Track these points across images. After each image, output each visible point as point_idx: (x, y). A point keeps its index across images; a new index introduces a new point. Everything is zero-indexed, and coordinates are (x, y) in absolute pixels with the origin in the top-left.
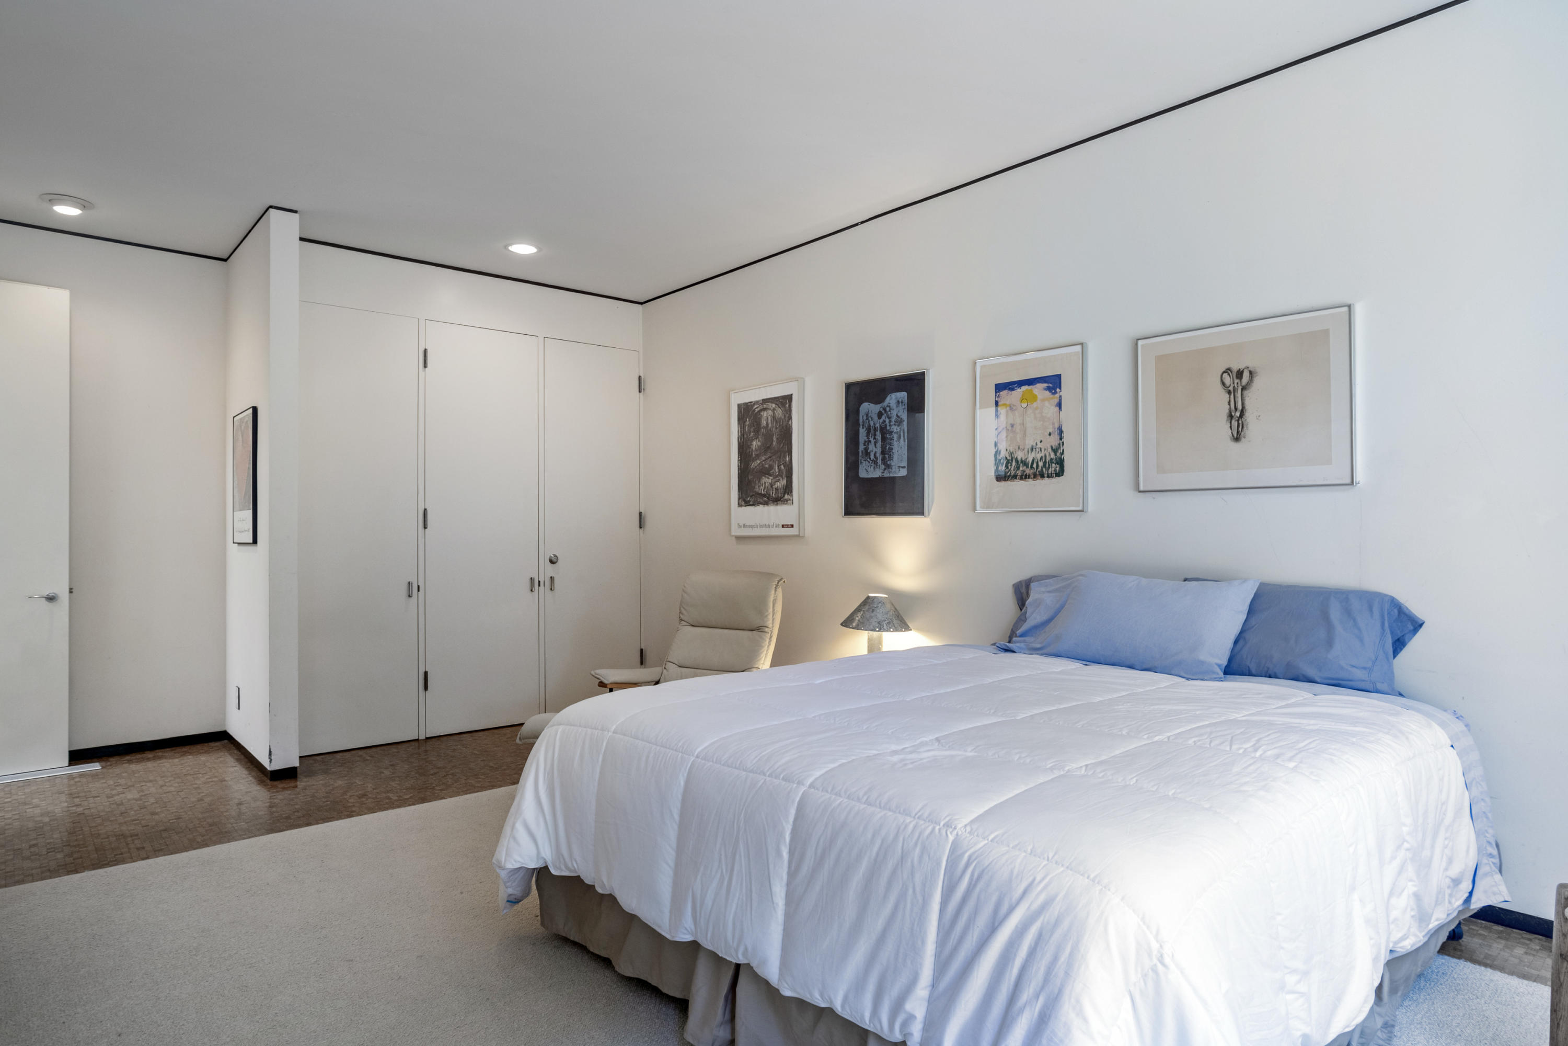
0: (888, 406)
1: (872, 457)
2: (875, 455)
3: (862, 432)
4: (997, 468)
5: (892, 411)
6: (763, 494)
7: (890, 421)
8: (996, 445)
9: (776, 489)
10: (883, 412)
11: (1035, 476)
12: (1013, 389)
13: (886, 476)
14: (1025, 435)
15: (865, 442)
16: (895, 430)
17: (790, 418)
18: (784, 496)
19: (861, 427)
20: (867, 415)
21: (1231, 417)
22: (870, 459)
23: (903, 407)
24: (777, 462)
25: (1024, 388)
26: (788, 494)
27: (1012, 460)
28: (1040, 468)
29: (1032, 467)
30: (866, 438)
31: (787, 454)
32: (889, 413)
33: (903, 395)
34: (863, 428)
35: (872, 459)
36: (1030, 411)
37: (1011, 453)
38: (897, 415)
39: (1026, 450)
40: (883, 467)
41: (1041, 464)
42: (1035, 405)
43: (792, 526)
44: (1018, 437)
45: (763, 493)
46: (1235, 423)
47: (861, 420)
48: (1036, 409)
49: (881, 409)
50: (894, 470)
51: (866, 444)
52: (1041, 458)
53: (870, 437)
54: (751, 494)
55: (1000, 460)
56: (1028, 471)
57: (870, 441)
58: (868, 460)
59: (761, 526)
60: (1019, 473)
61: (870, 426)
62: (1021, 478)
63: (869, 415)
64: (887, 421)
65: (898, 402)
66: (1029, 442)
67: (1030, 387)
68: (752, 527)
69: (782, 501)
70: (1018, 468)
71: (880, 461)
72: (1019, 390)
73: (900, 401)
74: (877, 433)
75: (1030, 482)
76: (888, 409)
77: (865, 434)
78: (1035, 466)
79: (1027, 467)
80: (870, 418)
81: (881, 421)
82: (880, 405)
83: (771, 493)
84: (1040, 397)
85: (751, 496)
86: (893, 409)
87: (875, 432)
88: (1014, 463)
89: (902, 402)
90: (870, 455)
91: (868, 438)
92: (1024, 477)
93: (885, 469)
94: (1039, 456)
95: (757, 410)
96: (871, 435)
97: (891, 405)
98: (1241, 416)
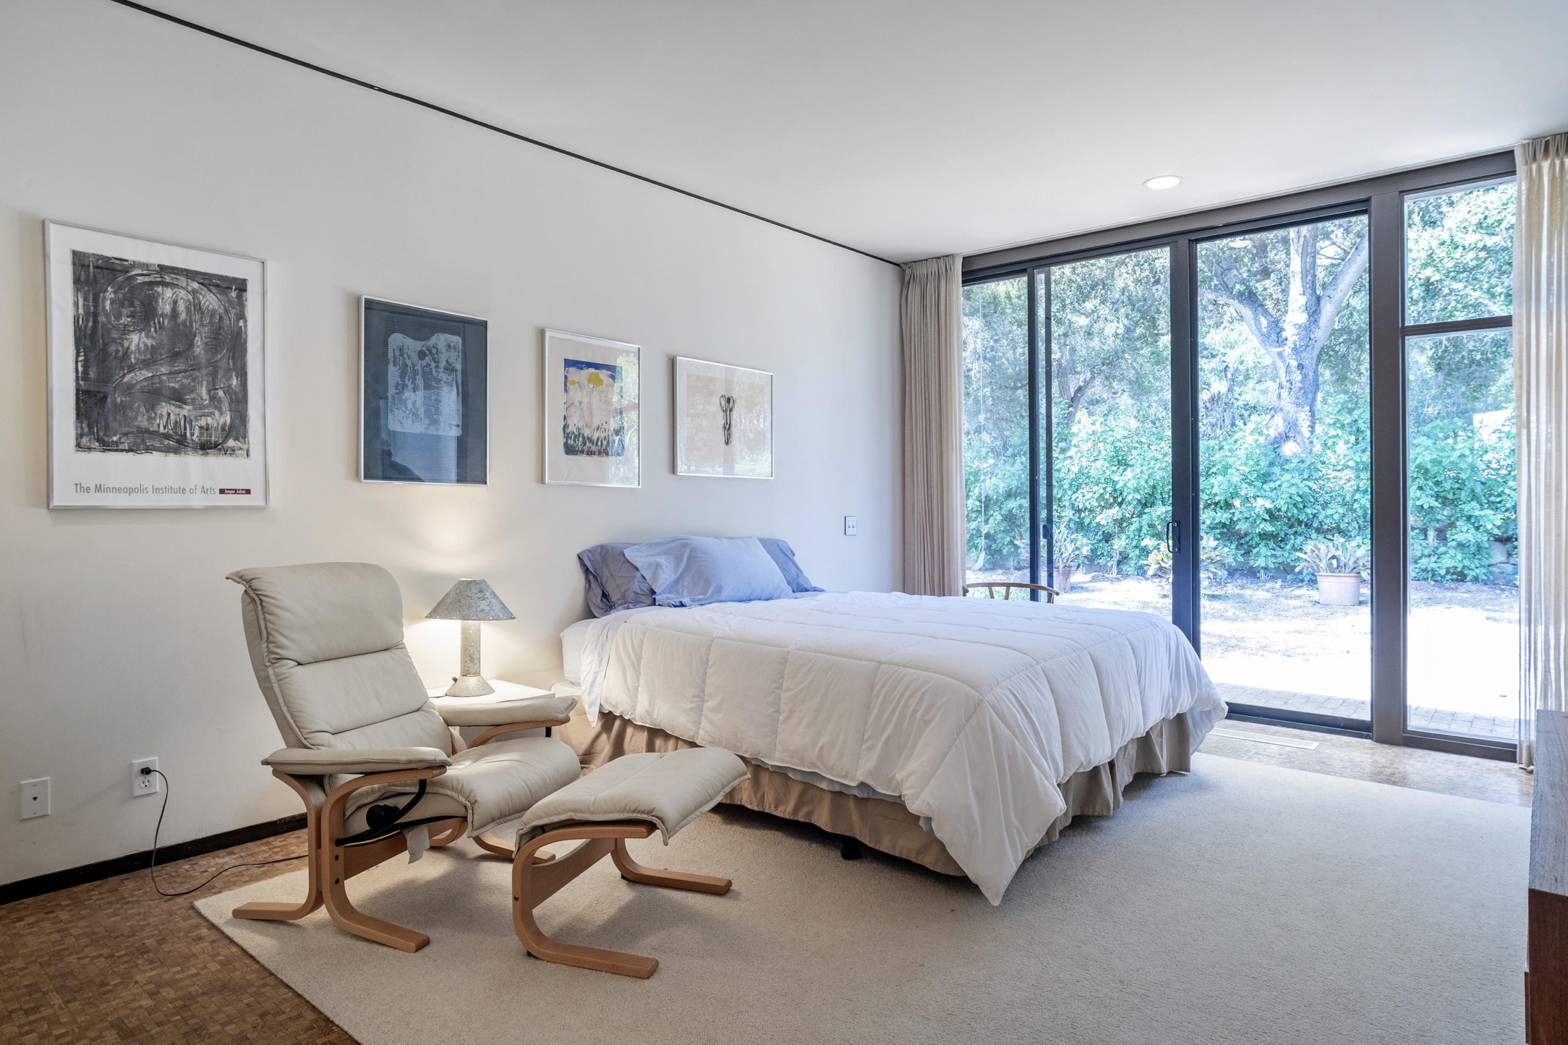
0: (433, 347)
1: (410, 406)
2: (414, 406)
3: (393, 373)
4: (567, 440)
5: (440, 354)
6: (162, 434)
7: (437, 367)
8: (565, 418)
9: (201, 428)
10: (427, 352)
11: (600, 453)
12: (581, 369)
13: (430, 432)
14: (591, 414)
15: (398, 384)
16: (444, 379)
17: (241, 316)
18: (224, 442)
19: (392, 364)
20: (401, 350)
21: (725, 428)
22: (406, 408)
23: (457, 354)
24: (205, 383)
25: (591, 370)
26: (236, 439)
27: (579, 436)
28: (604, 447)
29: (597, 444)
30: (399, 380)
31: (234, 374)
32: (436, 356)
33: (456, 340)
34: (395, 365)
35: (409, 409)
36: (596, 393)
37: (579, 429)
38: (447, 361)
39: (593, 428)
40: (427, 421)
41: (605, 443)
42: (600, 388)
43: (248, 492)
44: (586, 414)
45: (162, 429)
46: (726, 432)
47: (390, 355)
48: (601, 392)
49: (424, 349)
50: (442, 427)
51: (400, 387)
52: (605, 438)
53: (407, 380)
54: (126, 430)
55: (568, 434)
56: (594, 448)
57: (406, 386)
58: (403, 409)
59: (156, 490)
60: (586, 449)
61: (406, 365)
62: (588, 454)
63: (405, 351)
64: (433, 365)
65: (449, 346)
66: (596, 422)
67: (596, 371)
68: (129, 491)
69: (220, 450)
70: (585, 444)
71: (421, 412)
72: (586, 370)
73: (452, 345)
74: (417, 377)
75: (595, 458)
76: (434, 351)
77: (397, 374)
78: (599, 443)
79: (593, 444)
80: (405, 356)
81: (424, 363)
82: (423, 343)
83: (188, 434)
84: (605, 382)
85: (125, 435)
86: (442, 353)
87: (414, 376)
88: (581, 439)
89: (455, 348)
90: (406, 404)
91: (403, 381)
92: (590, 453)
93: (430, 425)
94: (603, 435)
95: (140, 279)
96: (407, 378)
97: (439, 347)
98: (729, 428)
